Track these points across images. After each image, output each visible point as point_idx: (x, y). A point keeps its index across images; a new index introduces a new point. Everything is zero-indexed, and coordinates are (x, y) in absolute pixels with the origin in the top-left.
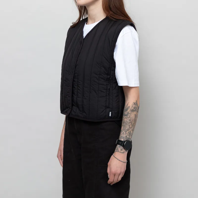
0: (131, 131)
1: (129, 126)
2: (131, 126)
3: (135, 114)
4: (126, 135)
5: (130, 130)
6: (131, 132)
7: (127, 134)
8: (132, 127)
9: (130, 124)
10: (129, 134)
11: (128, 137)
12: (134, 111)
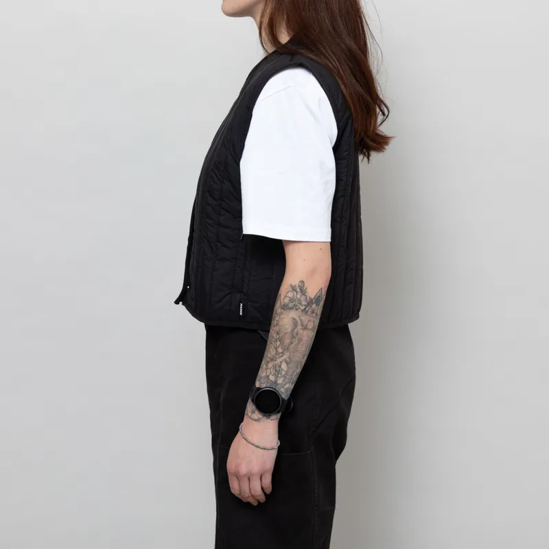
0: (281, 362)
1: (275, 350)
2: (280, 350)
3: (294, 319)
4: (268, 374)
5: (279, 361)
6: (280, 366)
7: (268, 371)
8: (283, 353)
9: (278, 343)
10: (276, 371)
11: (272, 378)
12: (291, 308)
